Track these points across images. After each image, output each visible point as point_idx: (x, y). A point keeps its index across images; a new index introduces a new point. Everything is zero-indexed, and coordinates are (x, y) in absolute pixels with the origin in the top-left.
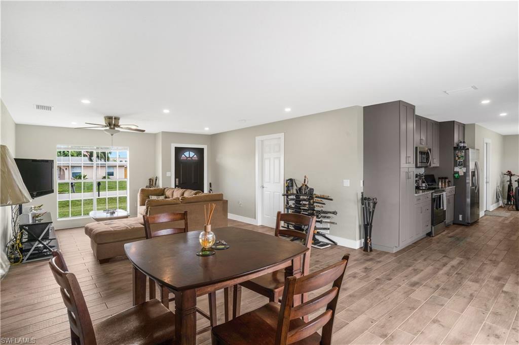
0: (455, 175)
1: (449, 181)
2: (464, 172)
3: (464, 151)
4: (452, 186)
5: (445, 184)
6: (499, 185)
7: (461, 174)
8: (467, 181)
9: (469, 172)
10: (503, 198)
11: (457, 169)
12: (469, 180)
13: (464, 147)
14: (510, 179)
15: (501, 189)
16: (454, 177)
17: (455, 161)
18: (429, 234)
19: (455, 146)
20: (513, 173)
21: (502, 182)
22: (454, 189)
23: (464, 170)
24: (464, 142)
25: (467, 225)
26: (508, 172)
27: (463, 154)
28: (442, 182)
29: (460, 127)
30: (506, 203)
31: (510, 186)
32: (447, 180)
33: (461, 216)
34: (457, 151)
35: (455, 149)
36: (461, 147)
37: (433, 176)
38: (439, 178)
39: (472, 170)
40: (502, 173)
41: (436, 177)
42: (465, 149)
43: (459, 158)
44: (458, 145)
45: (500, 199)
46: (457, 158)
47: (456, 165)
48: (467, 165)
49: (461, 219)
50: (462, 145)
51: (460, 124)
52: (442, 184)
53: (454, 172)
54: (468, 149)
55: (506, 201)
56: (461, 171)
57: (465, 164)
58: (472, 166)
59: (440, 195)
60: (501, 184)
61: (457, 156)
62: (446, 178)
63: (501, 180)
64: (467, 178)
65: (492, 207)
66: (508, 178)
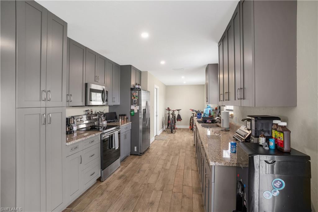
0: (131, 112)
1: (127, 118)
2: (138, 110)
3: (137, 92)
4: (129, 122)
5: (124, 121)
6: (163, 116)
7: (136, 111)
8: (140, 116)
9: (141, 109)
10: (166, 125)
11: (133, 107)
12: (141, 116)
13: (139, 88)
14: (169, 112)
15: (165, 119)
16: (131, 114)
17: (132, 100)
18: (99, 180)
19: (131, 87)
20: (170, 109)
21: (165, 114)
22: (131, 124)
23: (138, 108)
24: (139, 85)
25: (140, 154)
26: (168, 108)
27: (137, 94)
28: (122, 118)
29: (137, 72)
30: (167, 127)
31: (169, 117)
32: (125, 117)
33: (136, 148)
34: (133, 92)
35: (132, 89)
36: (136, 88)
37: (115, 113)
38: (120, 115)
39: (144, 107)
40: (165, 109)
41: (118, 115)
42: (139, 90)
43: (134, 98)
44: (134, 87)
45: (164, 126)
46: (133, 97)
47: (132, 104)
48: (140, 103)
49: (136, 150)
50: (137, 86)
51: (136, 70)
52: (121, 120)
53: (131, 109)
54: (141, 90)
55: (167, 126)
56: (135, 108)
57: (138, 103)
58: (143, 104)
59: (112, 135)
60: (164, 116)
61: (133, 96)
62: (124, 115)
63: (165, 113)
64: (140, 114)
65: (159, 132)
66: (168, 112)
